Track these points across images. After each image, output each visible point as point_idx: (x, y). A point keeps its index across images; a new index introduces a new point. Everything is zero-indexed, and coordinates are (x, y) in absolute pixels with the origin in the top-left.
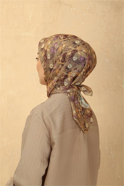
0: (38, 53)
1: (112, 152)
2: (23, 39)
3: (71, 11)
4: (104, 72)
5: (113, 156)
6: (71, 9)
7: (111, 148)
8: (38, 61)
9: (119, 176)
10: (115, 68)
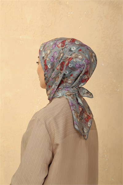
0: (38, 57)
1: (106, 155)
2: (21, 42)
3: (69, 15)
4: (100, 76)
5: (107, 159)
6: (69, 13)
7: (105, 151)
8: (38, 64)
9: (113, 179)
10: (110, 72)
